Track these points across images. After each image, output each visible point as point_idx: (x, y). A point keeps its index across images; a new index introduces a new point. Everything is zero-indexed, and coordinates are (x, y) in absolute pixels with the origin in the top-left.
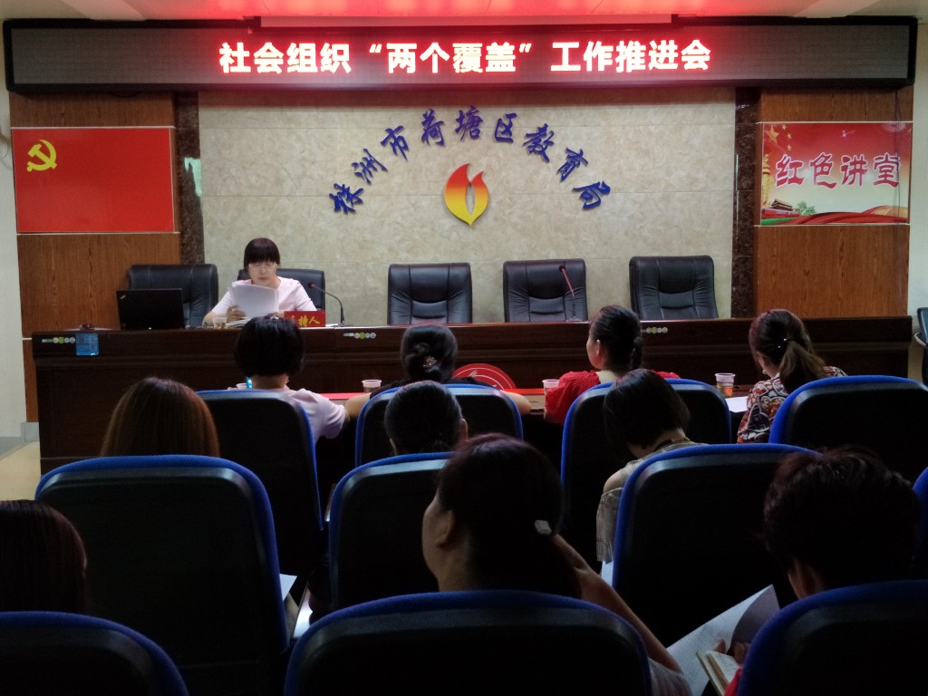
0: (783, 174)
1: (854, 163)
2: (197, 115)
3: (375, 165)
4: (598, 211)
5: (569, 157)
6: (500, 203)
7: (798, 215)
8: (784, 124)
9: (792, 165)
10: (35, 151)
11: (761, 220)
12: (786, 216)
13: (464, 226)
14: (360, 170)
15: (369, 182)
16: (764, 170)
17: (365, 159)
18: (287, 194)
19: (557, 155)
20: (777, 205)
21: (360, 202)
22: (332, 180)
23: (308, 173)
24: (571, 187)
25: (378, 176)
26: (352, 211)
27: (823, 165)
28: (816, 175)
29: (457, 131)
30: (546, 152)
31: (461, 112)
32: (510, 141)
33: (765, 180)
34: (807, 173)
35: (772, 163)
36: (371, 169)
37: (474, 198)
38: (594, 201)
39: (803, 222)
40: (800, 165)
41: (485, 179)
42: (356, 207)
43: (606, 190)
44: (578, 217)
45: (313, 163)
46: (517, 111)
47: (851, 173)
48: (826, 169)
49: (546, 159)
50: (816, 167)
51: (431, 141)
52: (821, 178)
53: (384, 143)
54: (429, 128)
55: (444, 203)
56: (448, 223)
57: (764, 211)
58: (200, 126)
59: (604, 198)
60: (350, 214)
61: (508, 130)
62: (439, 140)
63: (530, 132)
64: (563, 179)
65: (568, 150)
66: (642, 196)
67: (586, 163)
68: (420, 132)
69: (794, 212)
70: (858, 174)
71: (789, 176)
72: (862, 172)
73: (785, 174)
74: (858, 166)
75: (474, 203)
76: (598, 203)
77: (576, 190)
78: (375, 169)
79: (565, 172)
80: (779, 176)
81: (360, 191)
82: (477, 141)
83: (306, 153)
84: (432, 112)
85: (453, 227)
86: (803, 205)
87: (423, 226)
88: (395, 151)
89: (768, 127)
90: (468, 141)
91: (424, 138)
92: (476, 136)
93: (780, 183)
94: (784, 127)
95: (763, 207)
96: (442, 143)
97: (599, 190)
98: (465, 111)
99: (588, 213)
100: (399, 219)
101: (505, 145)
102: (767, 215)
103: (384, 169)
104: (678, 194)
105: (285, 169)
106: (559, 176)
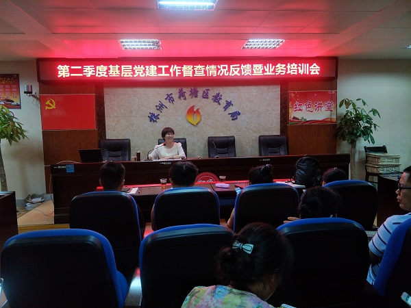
1: (319, 104)
2: (103, 90)
3: (163, 106)
4: (237, 121)
5: (227, 103)
6: (205, 118)
7: (301, 121)
9: (299, 105)
11: (289, 123)
12: (298, 121)
13: (193, 126)
14: (158, 108)
15: (161, 112)
16: (290, 107)
17: (160, 104)
18: (134, 116)
19: (223, 103)
20: (294, 118)
21: (158, 118)
22: (149, 111)
23: (141, 109)
25: (164, 110)
27: (309, 105)
29: (190, 95)
30: (220, 102)
31: (191, 89)
32: (208, 98)
33: (290, 110)
34: (304, 107)
35: (292, 104)
37: (196, 117)
38: (235, 117)
39: (303, 124)
40: (301, 105)
41: (200, 111)
42: (157, 120)
43: (239, 114)
44: (230, 123)
45: (142, 105)
46: (210, 88)
47: (318, 107)
49: (219, 104)
50: (307, 105)
51: (182, 98)
52: (308, 109)
53: (166, 99)
54: (181, 94)
55: (186, 119)
56: (188, 125)
58: (104, 94)
59: (238, 116)
60: (155, 122)
61: (207, 95)
63: (214, 95)
65: (226, 101)
66: (251, 116)
67: (232, 105)
68: (178, 95)
72: (321, 107)
73: (297, 108)
76: (237, 118)
77: (229, 114)
78: (163, 108)
79: (226, 108)
80: (295, 109)
81: (158, 115)
83: (140, 102)
84: (182, 89)
86: (303, 118)
87: (179, 126)
88: (170, 101)
89: (291, 93)
90: (194, 98)
91: (179, 97)
92: (196, 97)
93: (295, 111)
94: (296, 93)
95: (290, 119)
96: (185, 99)
97: (237, 114)
98: (193, 88)
99: (233, 121)
100: (172, 124)
101: (206, 99)
102: (291, 121)
103: (166, 107)
104: (262, 115)
105: (133, 108)
106: (224, 109)
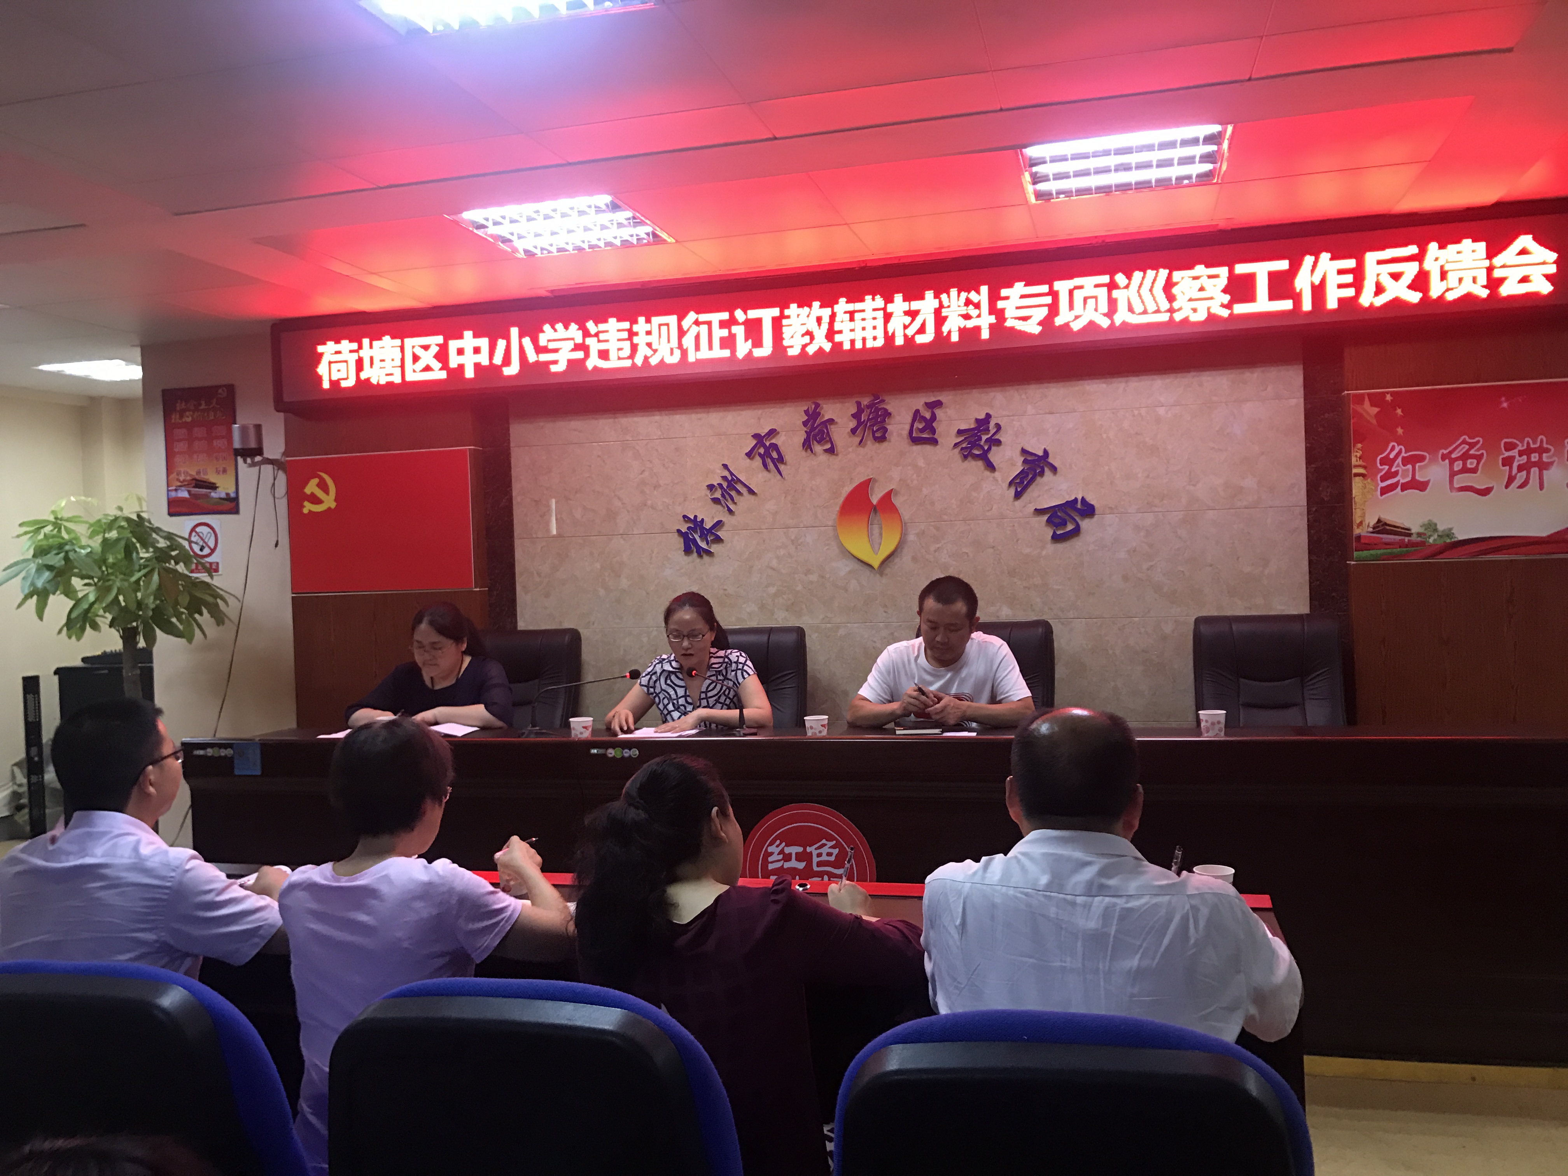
0: (1389, 475)
1: (1528, 452)
2: (508, 430)
3: (739, 487)
4: (1076, 544)
5: (1025, 462)
6: (921, 534)
7: (1423, 544)
8: (1388, 393)
9: (1405, 462)
10: (311, 487)
11: (1356, 554)
12: (1401, 545)
13: (867, 571)
14: (718, 494)
15: (730, 511)
16: (1355, 471)
17: (724, 478)
18: (621, 532)
19: (1008, 459)
20: (1382, 527)
21: (718, 540)
22: (680, 510)
23: (649, 502)
24: (1031, 508)
25: (744, 502)
26: (709, 553)
27: (1465, 457)
28: (1453, 474)
29: (854, 431)
30: (991, 456)
31: (859, 404)
32: (934, 442)
33: (1357, 485)
34: (1435, 472)
35: (1370, 458)
36: (733, 493)
37: (881, 528)
38: (1070, 527)
39: (1433, 556)
40: (1421, 459)
41: (897, 501)
42: (714, 548)
43: (1088, 510)
44: (1044, 553)
45: (656, 487)
46: (945, 397)
47: (1520, 468)
48: (1471, 463)
49: (991, 467)
50: (1452, 462)
51: (818, 448)
52: (1461, 480)
53: (749, 455)
54: (813, 429)
55: (837, 537)
56: (844, 567)
57: (1359, 537)
58: (512, 445)
59: (1085, 524)
60: (706, 558)
61: (930, 425)
62: (828, 446)
63: (964, 427)
64: (1018, 495)
65: (1024, 451)
66: (1150, 518)
67: (1054, 469)
68: (801, 436)
69: (1414, 538)
70: (1535, 471)
71: (1402, 479)
72: (1543, 466)
73: (1396, 474)
74: (1534, 457)
75: (881, 534)
76: (1077, 531)
77: (1039, 512)
78: (739, 493)
79: (1021, 485)
80: (1383, 479)
81: (719, 524)
82: (885, 444)
83: (646, 474)
84: (817, 406)
85: (850, 572)
86: (1431, 526)
87: (808, 572)
88: (765, 465)
89: (1360, 399)
90: (871, 446)
91: (807, 445)
92: (881, 438)
93: (1384, 491)
94: (1389, 398)
95: (1357, 531)
96: (831, 451)
97: (1077, 510)
98: (865, 401)
99: (1060, 546)
100: (774, 563)
101: (928, 448)
102: (1363, 544)
103: (751, 492)
104: (1211, 514)
105: (619, 498)
106: (1012, 491)
